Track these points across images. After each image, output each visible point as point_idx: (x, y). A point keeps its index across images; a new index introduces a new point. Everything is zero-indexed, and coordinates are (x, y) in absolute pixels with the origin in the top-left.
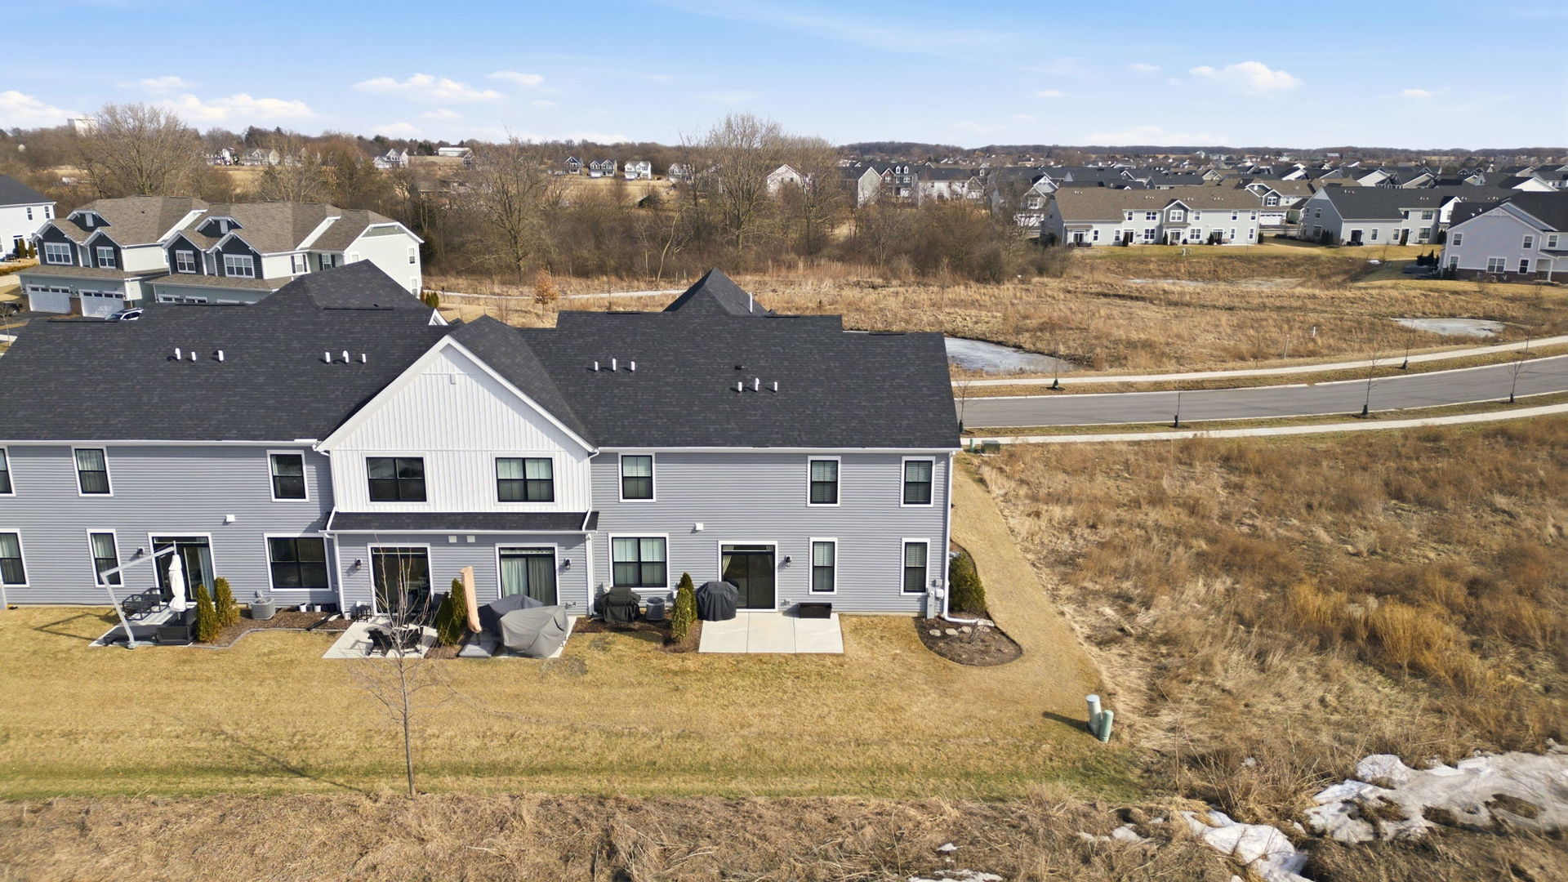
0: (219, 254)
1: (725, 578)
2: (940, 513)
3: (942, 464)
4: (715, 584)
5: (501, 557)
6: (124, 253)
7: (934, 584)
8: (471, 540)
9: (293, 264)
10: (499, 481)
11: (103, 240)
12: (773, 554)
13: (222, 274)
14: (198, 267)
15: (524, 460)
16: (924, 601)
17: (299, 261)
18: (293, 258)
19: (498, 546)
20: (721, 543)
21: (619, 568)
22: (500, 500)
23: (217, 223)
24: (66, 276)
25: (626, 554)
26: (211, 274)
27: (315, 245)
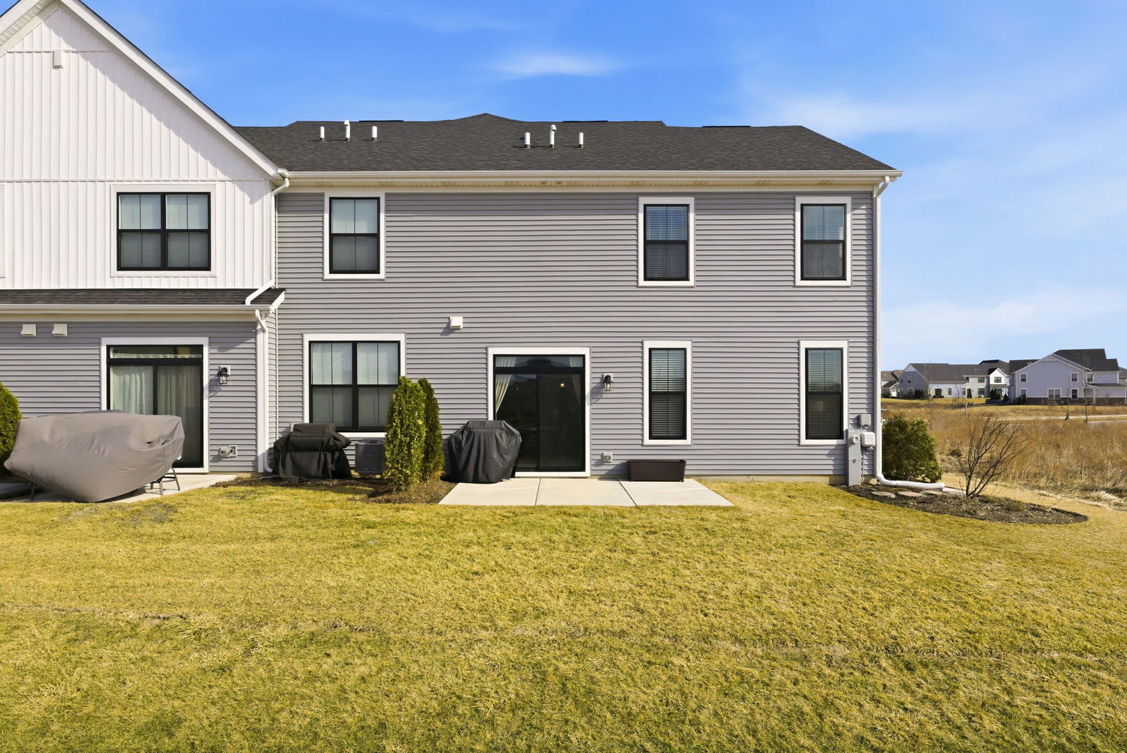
1: (499, 415)
2: (863, 295)
3: (863, 211)
4: (483, 423)
5: (111, 363)
7: (857, 423)
8: (60, 330)
10: (120, 233)
12: (581, 371)
15: (163, 196)
16: (842, 456)
19: (107, 341)
20: (493, 351)
21: (320, 398)
22: (120, 268)
25: (333, 370)
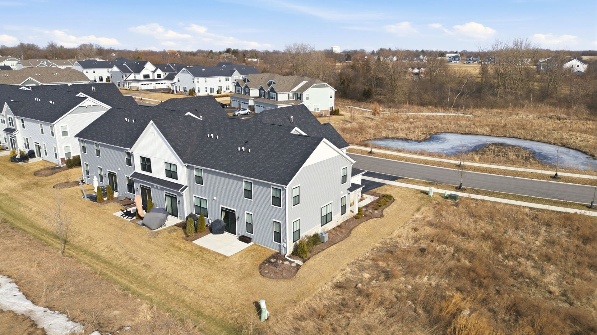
0: (269, 92)
2: (284, 211)
3: (284, 192)
5: (166, 195)
6: (251, 91)
7: (283, 241)
9: (289, 97)
10: (166, 170)
11: (246, 87)
12: (235, 214)
13: (269, 99)
14: (264, 96)
15: (170, 164)
16: (280, 247)
17: (291, 95)
18: (289, 94)
19: (165, 192)
20: (221, 206)
21: (196, 207)
22: (166, 176)
23: (271, 82)
24: (239, 97)
25: (197, 203)
26: (267, 99)
27: (297, 91)
